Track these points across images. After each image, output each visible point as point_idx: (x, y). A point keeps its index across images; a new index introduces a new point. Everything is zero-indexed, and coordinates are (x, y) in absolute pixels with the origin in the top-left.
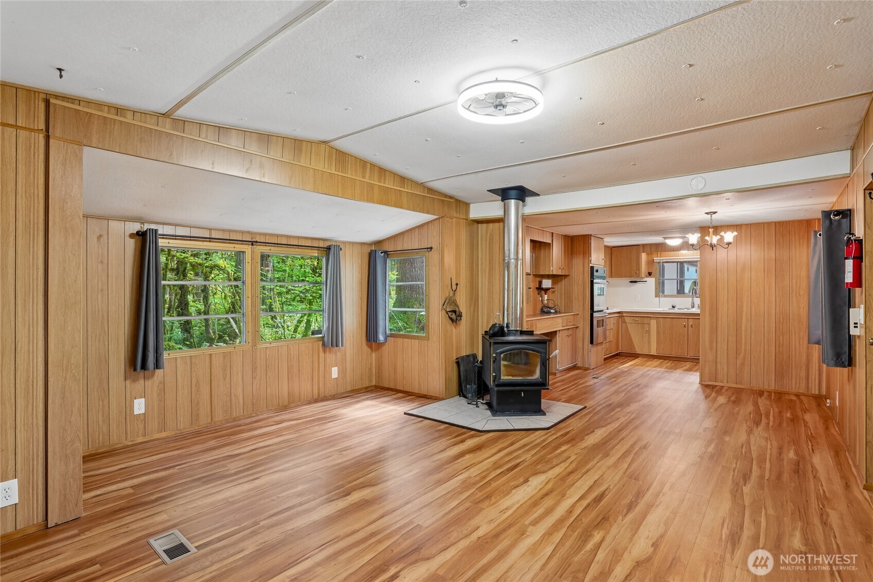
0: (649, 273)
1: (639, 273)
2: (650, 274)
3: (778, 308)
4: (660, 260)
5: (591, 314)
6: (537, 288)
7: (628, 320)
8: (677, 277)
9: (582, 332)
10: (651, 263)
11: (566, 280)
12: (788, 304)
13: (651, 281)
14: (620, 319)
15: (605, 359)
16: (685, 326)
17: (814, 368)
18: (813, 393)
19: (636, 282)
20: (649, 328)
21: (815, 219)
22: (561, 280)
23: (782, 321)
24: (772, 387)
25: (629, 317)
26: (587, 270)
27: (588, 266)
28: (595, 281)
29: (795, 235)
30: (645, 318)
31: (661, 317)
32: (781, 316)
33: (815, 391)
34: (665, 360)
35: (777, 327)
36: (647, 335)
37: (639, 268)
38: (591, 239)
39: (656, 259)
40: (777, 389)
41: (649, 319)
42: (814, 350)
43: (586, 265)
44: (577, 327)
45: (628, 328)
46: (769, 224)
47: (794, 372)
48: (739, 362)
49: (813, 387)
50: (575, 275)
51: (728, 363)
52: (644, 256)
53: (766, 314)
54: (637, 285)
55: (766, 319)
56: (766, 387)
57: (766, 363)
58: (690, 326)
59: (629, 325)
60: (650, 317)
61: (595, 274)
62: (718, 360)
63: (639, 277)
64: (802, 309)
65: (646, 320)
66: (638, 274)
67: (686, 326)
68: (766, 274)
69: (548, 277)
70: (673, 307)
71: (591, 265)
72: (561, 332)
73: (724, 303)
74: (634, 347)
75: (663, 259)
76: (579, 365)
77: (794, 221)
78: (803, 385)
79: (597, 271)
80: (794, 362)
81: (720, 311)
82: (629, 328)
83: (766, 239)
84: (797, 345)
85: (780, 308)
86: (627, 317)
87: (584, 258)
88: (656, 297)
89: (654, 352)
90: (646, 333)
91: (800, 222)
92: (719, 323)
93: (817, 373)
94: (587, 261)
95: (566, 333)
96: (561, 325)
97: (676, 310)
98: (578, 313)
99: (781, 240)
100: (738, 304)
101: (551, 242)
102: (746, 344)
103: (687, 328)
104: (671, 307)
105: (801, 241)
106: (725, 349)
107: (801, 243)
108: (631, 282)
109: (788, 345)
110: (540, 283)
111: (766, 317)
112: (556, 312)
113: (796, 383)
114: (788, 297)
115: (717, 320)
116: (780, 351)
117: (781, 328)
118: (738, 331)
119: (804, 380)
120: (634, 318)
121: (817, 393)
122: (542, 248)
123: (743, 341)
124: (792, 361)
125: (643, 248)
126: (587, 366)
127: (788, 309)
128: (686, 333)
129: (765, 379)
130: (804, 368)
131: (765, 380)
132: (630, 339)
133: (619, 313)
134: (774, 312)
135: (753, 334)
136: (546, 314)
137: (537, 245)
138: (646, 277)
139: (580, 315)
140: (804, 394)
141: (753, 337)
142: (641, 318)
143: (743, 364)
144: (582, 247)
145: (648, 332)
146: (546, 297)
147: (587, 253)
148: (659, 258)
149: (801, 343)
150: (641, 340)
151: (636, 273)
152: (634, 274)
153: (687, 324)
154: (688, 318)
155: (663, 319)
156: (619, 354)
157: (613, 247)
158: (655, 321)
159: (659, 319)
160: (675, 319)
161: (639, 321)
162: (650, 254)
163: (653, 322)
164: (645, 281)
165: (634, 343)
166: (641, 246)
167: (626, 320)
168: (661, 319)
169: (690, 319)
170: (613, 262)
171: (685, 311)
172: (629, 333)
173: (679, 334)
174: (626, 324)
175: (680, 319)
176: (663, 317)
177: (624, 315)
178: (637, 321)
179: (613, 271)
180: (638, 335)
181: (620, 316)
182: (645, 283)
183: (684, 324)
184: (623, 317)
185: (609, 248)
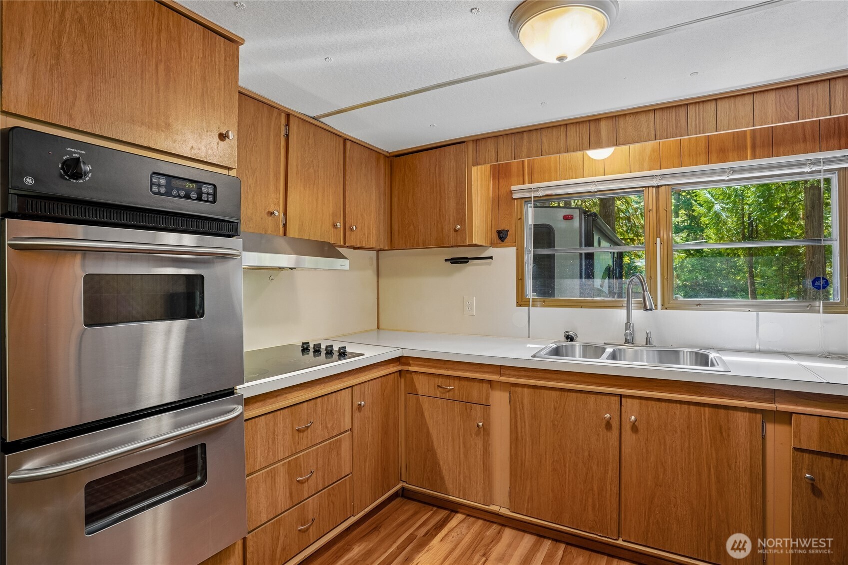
0: (499, 232)
1: (463, 230)
2: (502, 236)
4: (529, 190)
7: (423, 386)
10: (503, 201)
13: (506, 255)
14: (402, 383)
16: (608, 426)
19: (465, 260)
20: (487, 418)
25: (426, 378)
30: (476, 385)
31: (523, 385)
36: (479, 442)
37: (462, 217)
39: (519, 189)
41: (485, 386)
45: (422, 415)
52: (479, 177)
54: (471, 269)
58: (627, 429)
59: (426, 403)
60: (490, 382)
63: (465, 243)
65: (476, 392)
66: (462, 237)
67: (615, 424)
70: (570, 338)
74: (442, 479)
75: (537, 189)
82: (426, 414)
86: (421, 377)
88: (519, 304)
89: (501, 506)
90: (477, 434)
97: (576, 361)
103: (615, 431)
108: (454, 261)
120: (440, 381)
128: (613, 453)
132: (431, 450)
133: (399, 360)
138: (494, 245)
142: (465, 383)
145: (484, 431)
148: (526, 185)
150: (462, 456)
151: (456, 231)
152: (452, 233)
153: (617, 419)
154: (621, 396)
155: (531, 390)
156: (400, 492)
157: (397, 156)
158: (506, 395)
159: (519, 390)
160: (574, 394)
161: (456, 392)
162: (500, 173)
163: (500, 401)
164: (491, 258)
165: (441, 463)
166: (471, 146)
167: (417, 383)
168: (526, 390)
169: (629, 400)
170: (395, 200)
171: (603, 364)
172: (428, 428)
173: (586, 454)
174: (418, 399)
175: (593, 397)
176: (529, 386)
177: (411, 368)
178: (451, 393)
179: (396, 227)
180: (453, 439)
181: (400, 372)
182: (489, 264)
183: (608, 416)
184: (408, 375)
185: (382, 162)
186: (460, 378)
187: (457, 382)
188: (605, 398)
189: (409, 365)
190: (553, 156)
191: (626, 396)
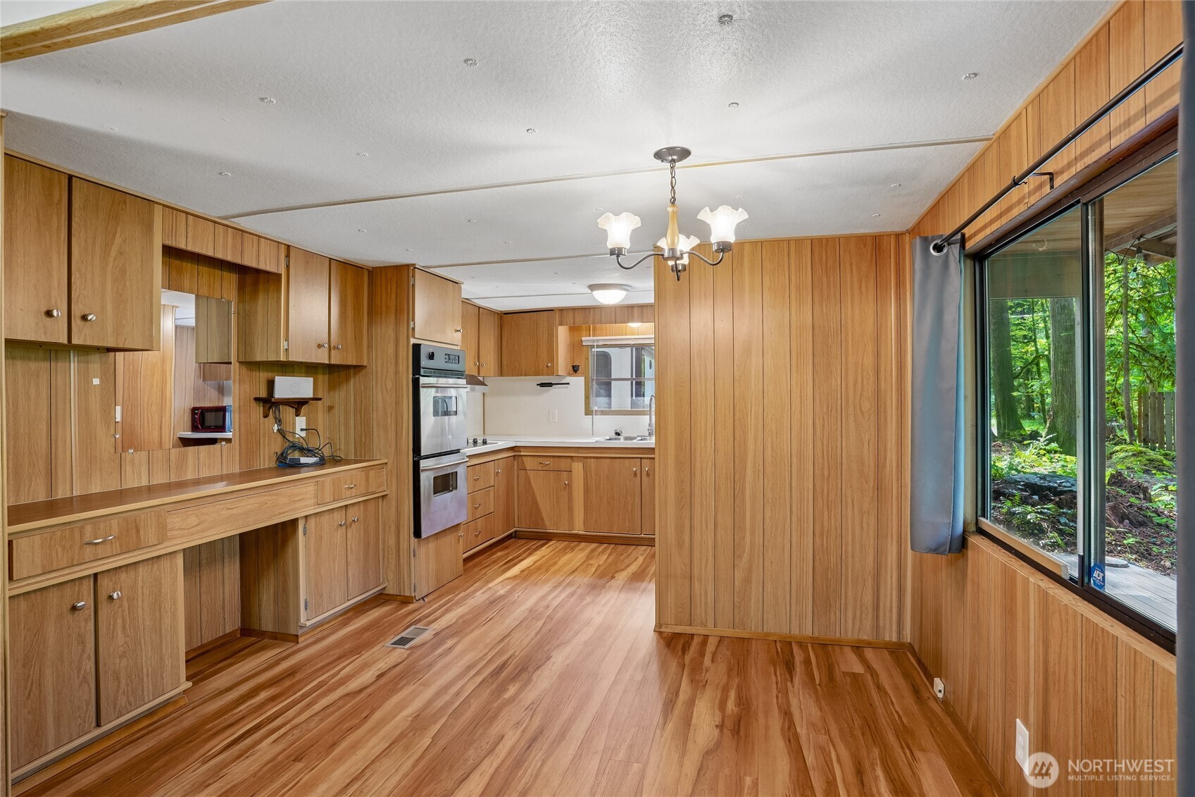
0: (573, 367)
1: (554, 366)
2: (575, 369)
3: (819, 444)
4: (593, 341)
5: (414, 462)
6: (257, 399)
7: (529, 463)
8: (632, 376)
9: (393, 509)
10: (576, 347)
11: (357, 377)
12: (839, 433)
13: (578, 382)
14: (516, 462)
15: (466, 560)
16: (635, 474)
17: (889, 582)
18: (887, 639)
19: (550, 385)
20: (570, 479)
21: (889, 235)
22: (347, 379)
23: (826, 474)
24: (808, 631)
25: (532, 458)
26: (405, 353)
27: (405, 343)
28: (423, 380)
29: (852, 270)
30: (563, 460)
31: (591, 457)
32: (826, 464)
33: (890, 636)
34: (601, 543)
35: (818, 489)
36: (566, 495)
37: (552, 356)
38: (414, 277)
39: (586, 340)
40: (816, 634)
41: (569, 460)
42: (889, 539)
43: (403, 342)
44: (384, 497)
45: (530, 482)
46: (799, 241)
47: (850, 594)
48: (739, 575)
49: (887, 626)
50: (376, 367)
51: (716, 579)
52: (562, 333)
53: (794, 459)
54: (553, 390)
55: (794, 471)
56: (795, 631)
57: (794, 576)
58: (644, 474)
59: (531, 474)
60: (571, 457)
61: (424, 362)
62: (696, 572)
63: (553, 374)
64: (866, 446)
65: (563, 464)
66: (551, 371)
67: (639, 474)
68: (794, 361)
69: (288, 368)
70: (618, 434)
71: (413, 341)
72: (312, 522)
73: (706, 433)
74: (542, 520)
75: (598, 340)
76: (390, 591)
77: (847, 238)
78: (868, 623)
79: (431, 356)
80: (850, 571)
81: (698, 453)
82: (532, 482)
83: (793, 277)
84: (858, 532)
85: (823, 445)
86: (528, 458)
87: (397, 322)
88: (586, 414)
89: (579, 529)
90: (564, 489)
91: (861, 239)
92: (698, 480)
93: (895, 593)
94: (403, 330)
95: (339, 517)
96: (313, 501)
97: (621, 443)
98: (386, 461)
99: (825, 279)
100: (737, 435)
101: (283, 272)
102: (753, 533)
103: (639, 477)
104: (613, 436)
105: (863, 284)
106: (710, 544)
107: (864, 289)
108: (542, 385)
109: (839, 530)
110: (271, 385)
111: (794, 465)
112: (322, 463)
113: (854, 619)
114: (839, 417)
115: (692, 475)
116: (823, 545)
117: (826, 492)
118: (737, 501)
119: (870, 610)
120: (540, 460)
121: (894, 639)
122: (261, 287)
123: (748, 525)
124: (847, 569)
125: (561, 316)
126: (407, 594)
127: (839, 446)
128: (638, 489)
129: (793, 613)
130: (869, 584)
131: (793, 616)
132: (535, 503)
133: (512, 449)
134: (811, 452)
135: (768, 508)
136: (288, 471)
137: (249, 279)
138: (569, 375)
139: (389, 466)
140: (869, 644)
141: (768, 514)
142: (557, 459)
143: (747, 580)
144: (393, 296)
145: (569, 487)
146: (301, 422)
147: (404, 310)
148: (591, 338)
149: (865, 526)
150: (555, 504)
151: (547, 367)
152: (545, 368)
153: (639, 471)
154: (641, 458)
155: (595, 460)
156: (513, 535)
157: (505, 314)
158: (581, 465)
159: (588, 460)
160: (618, 460)
161: (551, 465)
162: (574, 329)
163: (578, 467)
164: (568, 384)
165: (542, 511)
166: (557, 312)
167: (526, 463)
168: (592, 460)
169: (645, 460)
170: (504, 343)
171: (636, 443)
172: (533, 491)
173: (625, 491)
174: (526, 473)
175: (627, 460)
176: (594, 457)
177: (522, 454)
178: (548, 466)
179: (505, 362)
180: (550, 495)
181: (514, 456)
182: (567, 388)
183: (635, 469)
184: (520, 458)
185: (496, 316)
186: (554, 456)
187: (552, 459)
188: (634, 460)
189: (520, 452)
190: (608, 325)
191: (643, 458)
